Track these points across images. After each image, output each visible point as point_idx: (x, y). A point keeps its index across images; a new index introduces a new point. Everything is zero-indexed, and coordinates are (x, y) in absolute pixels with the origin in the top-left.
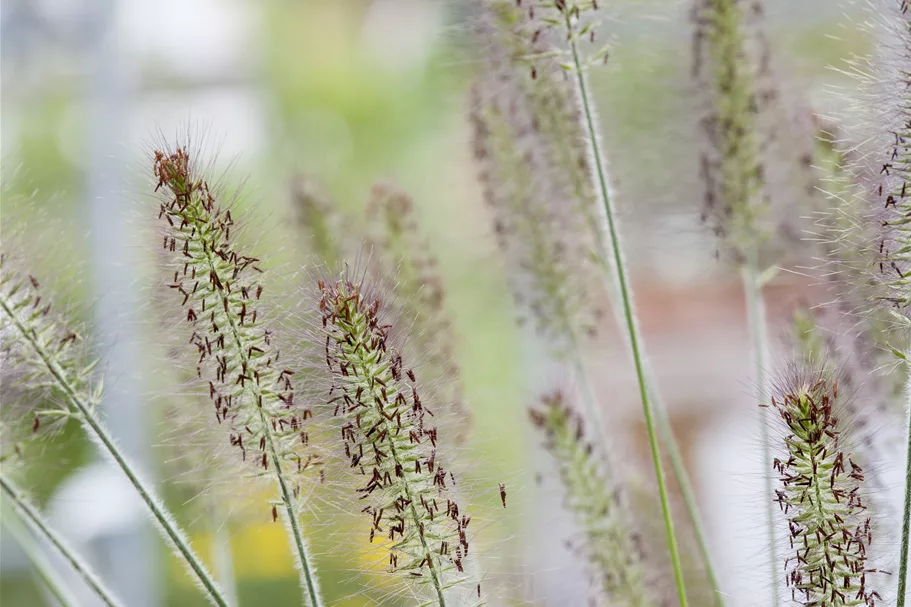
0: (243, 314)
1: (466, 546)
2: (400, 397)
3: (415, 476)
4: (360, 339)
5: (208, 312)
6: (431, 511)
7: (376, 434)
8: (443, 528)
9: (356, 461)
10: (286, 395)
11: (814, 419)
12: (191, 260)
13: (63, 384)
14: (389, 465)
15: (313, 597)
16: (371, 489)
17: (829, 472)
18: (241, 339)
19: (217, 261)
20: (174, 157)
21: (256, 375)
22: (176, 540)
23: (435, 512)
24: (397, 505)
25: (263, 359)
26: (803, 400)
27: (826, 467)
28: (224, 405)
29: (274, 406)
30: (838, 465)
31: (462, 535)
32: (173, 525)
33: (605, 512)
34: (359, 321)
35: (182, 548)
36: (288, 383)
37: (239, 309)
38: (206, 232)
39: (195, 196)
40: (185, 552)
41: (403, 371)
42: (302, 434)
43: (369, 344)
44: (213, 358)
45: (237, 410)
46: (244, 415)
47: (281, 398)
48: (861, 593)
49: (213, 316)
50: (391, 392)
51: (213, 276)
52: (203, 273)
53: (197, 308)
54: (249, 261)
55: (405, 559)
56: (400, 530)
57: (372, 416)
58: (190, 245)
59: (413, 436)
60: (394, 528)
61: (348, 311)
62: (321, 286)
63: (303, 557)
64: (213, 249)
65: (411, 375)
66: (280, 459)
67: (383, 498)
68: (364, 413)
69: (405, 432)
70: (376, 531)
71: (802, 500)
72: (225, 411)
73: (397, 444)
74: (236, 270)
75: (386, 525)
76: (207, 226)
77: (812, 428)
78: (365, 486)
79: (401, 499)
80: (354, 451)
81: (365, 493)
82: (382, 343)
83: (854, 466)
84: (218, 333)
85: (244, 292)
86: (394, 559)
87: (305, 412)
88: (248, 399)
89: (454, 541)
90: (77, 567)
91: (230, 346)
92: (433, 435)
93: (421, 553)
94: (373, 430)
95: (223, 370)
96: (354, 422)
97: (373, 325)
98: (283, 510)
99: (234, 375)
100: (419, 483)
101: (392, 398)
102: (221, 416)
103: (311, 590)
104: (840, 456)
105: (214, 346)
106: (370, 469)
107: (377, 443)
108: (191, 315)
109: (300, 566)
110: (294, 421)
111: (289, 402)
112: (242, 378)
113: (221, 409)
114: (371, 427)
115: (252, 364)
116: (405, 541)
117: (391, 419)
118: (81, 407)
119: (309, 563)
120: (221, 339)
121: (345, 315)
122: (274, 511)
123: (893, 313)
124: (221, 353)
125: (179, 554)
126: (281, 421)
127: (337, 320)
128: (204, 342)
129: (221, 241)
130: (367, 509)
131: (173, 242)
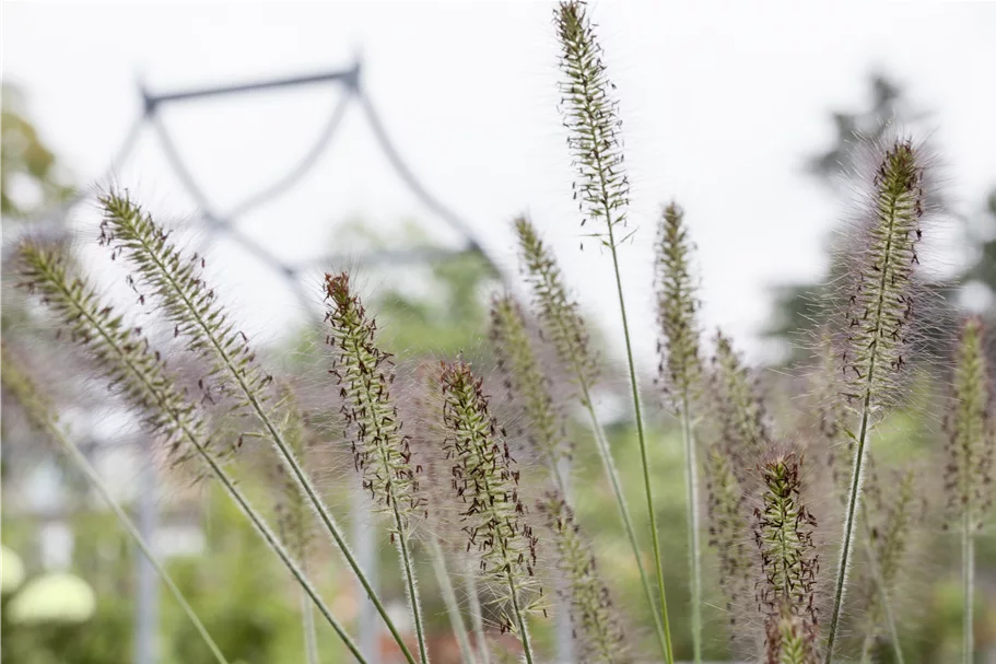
0: (380, 393)
1: (535, 558)
2: (495, 447)
3: (503, 505)
4: (469, 403)
5: (355, 391)
6: (513, 531)
7: (478, 472)
8: (519, 544)
9: (461, 492)
10: (406, 453)
11: (786, 480)
12: (346, 353)
13: (260, 413)
14: (484, 496)
15: (414, 600)
16: (471, 513)
17: (794, 519)
18: (376, 411)
19: (364, 355)
20: (338, 279)
21: (386, 438)
22: (334, 534)
23: (516, 532)
24: (490, 526)
25: (391, 427)
26: (780, 466)
27: (791, 516)
28: (361, 458)
29: (396, 461)
30: (801, 514)
31: (533, 550)
32: (333, 523)
33: (586, 571)
34: (469, 390)
35: (338, 540)
36: (407, 446)
37: (378, 390)
38: (358, 334)
39: (352, 306)
40: (340, 544)
41: (498, 428)
42: (415, 484)
43: (476, 407)
44: (357, 425)
45: (369, 463)
46: (374, 466)
47: (403, 455)
48: (809, 607)
49: (358, 394)
50: (490, 443)
51: (361, 364)
52: (353, 363)
53: (348, 387)
54: (386, 356)
55: (491, 567)
56: (491, 543)
57: (474, 460)
58: (346, 342)
59: (504, 476)
60: (486, 542)
61: (462, 383)
62: (443, 364)
63: (408, 571)
64: (362, 345)
65: (504, 432)
66: (397, 499)
67: (478, 520)
68: (469, 457)
69: (498, 473)
70: (472, 545)
71: (774, 539)
72: (362, 462)
73: (490, 482)
74: (377, 362)
75: (480, 540)
76: (358, 328)
77: (785, 486)
78: (467, 511)
79: (492, 520)
80: (460, 484)
81: (464, 517)
82: (485, 407)
83: (810, 516)
84: (361, 406)
85: (382, 377)
86: (484, 565)
87: (418, 467)
88: (378, 456)
89: (527, 555)
90: (270, 540)
91: (369, 417)
92: (517, 476)
93: (502, 563)
94: (475, 470)
95: (363, 432)
96: (461, 464)
97: (478, 394)
98: (397, 536)
99: (370, 438)
100: (503, 510)
101: (490, 447)
102: (359, 467)
103: (413, 595)
104: (803, 508)
105: (358, 416)
106: (471, 499)
107: (478, 480)
108: (343, 392)
109: (406, 578)
110: (410, 473)
111: (407, 458)
112: (376, 439)
113: (359, 462)
114: (473, 468)
115: (383, 430)
116: (493, 552)
117: (488, 462)
118: (272, 431)
119: (412, 576)
120: (364, 410)
121: (459, 386)
122: (392, 536)
123: (846, 407)
124: (362, 422)
125: (337, 544)
126: (402, 472)
127: (454, 389)
128: (350, 413)
129: (368, 341)
130: (465, 529)
131: (333, 339)
